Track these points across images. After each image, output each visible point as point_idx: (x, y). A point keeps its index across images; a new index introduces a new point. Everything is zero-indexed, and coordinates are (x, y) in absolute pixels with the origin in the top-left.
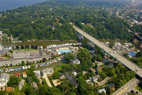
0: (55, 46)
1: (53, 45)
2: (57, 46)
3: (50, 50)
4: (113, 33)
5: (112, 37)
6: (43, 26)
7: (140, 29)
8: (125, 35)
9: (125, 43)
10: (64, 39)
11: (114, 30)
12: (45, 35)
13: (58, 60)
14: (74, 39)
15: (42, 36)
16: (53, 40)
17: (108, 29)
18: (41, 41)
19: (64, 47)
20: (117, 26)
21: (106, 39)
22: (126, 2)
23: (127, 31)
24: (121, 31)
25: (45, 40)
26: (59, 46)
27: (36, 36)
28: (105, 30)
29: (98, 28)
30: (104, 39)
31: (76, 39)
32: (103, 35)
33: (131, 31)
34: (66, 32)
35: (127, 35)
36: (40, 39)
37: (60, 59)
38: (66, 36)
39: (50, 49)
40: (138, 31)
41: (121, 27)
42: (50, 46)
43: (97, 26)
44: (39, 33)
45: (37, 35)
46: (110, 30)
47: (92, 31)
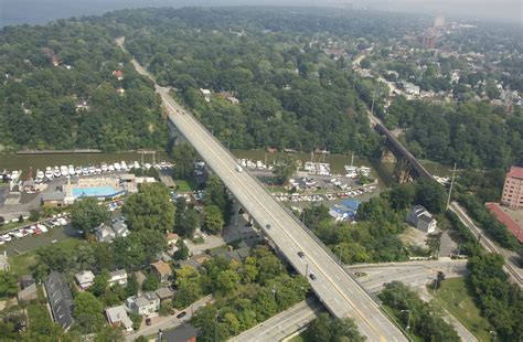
0: (72, 171)
1: (63, 168)
2: (79, 172)
3: (42, 187)
4: (309, 127)
5: (304, 141)
6: (40, 96)
7: (411, 115)
8: (351, 136)
9: (347, 168)
10: (118, 144)
11: (313, 116)
12: (44, 130)
13: (56, 223)
14: (155, 149)
15: (32, 133)
16: (77, 151)
17: (293, 113)
18: (27, 151)
19: (103, 174)
20: (327, 101)
21: (279, 150)
22: (412, 24)
23: (365, 121)
24: (338, 121)
25: (43, 148)
26: (85, 170)
27: (9, 133)
28: (279, 115)
29: (252, 110)
30: (271, 150)
31: (163, 146)
32: (271, 134)
33: (379, 122)
34: (128, 122)
35: (359, 135)
36: (22, 143)
37: (64, 222)
38: (123, 136)
39: (46, 181)
40: (405, 124)
41: (343, 105)
42: (51, 172)
43: (249, 102)
44: (21, 120)
45: (13, 130)
46: (299, 117)
47: (226, 120)
